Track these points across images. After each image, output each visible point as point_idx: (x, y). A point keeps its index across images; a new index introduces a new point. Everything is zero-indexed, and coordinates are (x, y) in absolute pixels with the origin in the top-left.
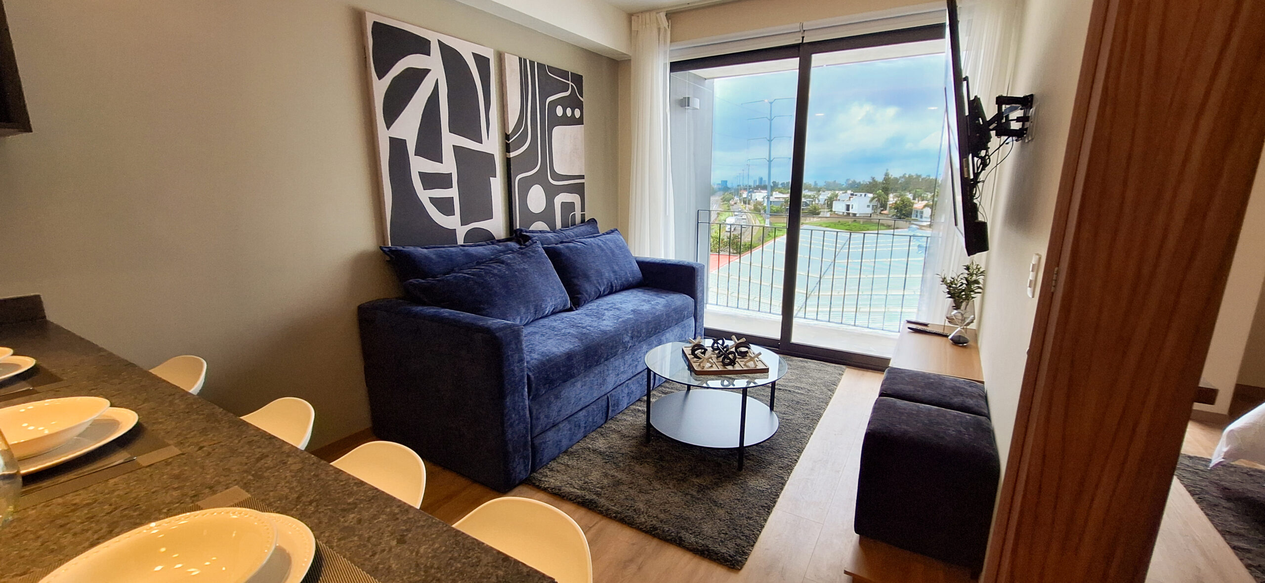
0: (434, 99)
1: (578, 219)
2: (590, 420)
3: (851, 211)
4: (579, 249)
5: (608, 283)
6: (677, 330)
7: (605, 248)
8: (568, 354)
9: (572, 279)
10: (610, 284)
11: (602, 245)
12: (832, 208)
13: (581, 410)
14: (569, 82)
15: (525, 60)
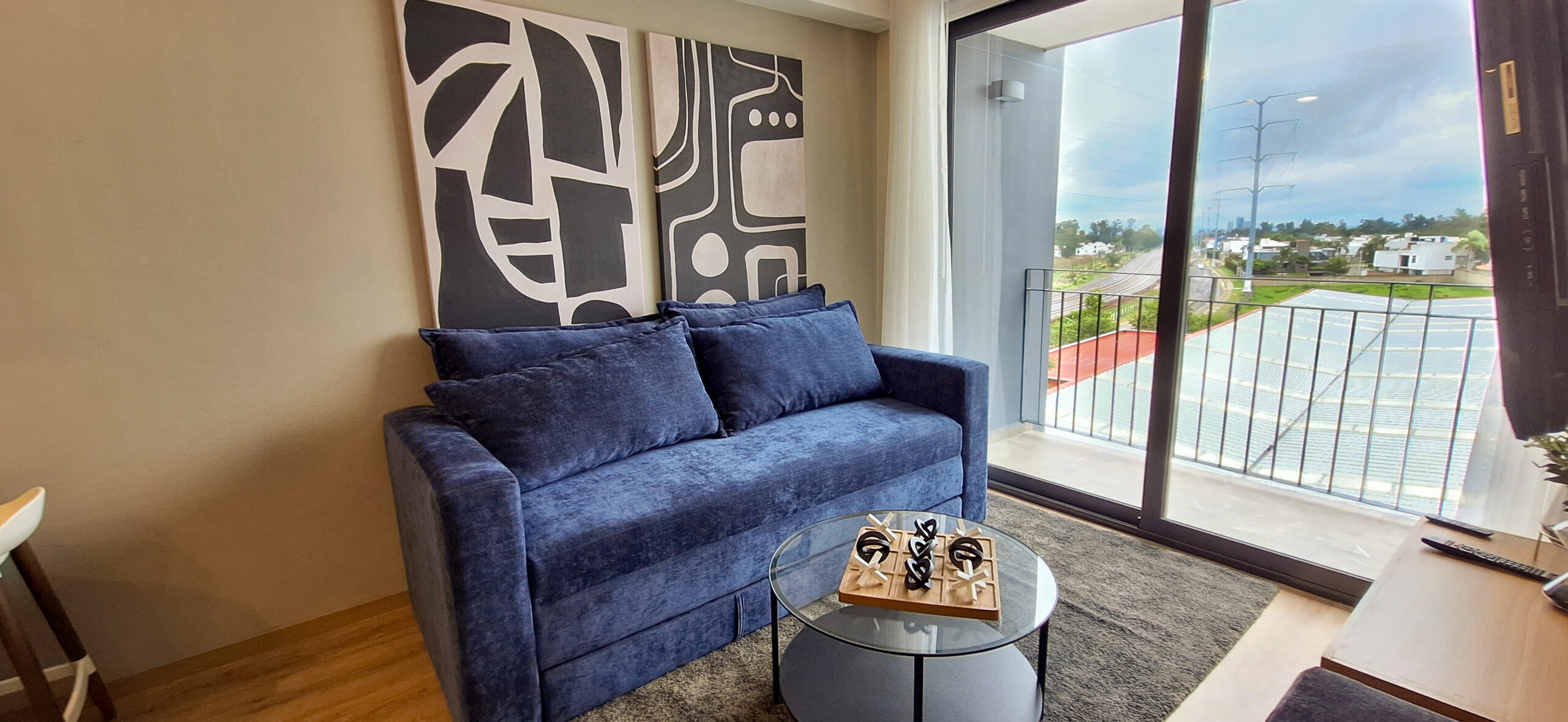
0: (517, 106)
1: (793, 285)
2: (691, 636)
3: (1411, 266)
4: (754, 335)
5: (801, 393)
6: (915, 480)
7: (807, 333)
8: (635, 524)
9: (730, 386)
10: (805, 394)
11: (803, 328)
12: (1372, 261)
13: (668, 620)
14: (776, 72)
15: (688, 42)
